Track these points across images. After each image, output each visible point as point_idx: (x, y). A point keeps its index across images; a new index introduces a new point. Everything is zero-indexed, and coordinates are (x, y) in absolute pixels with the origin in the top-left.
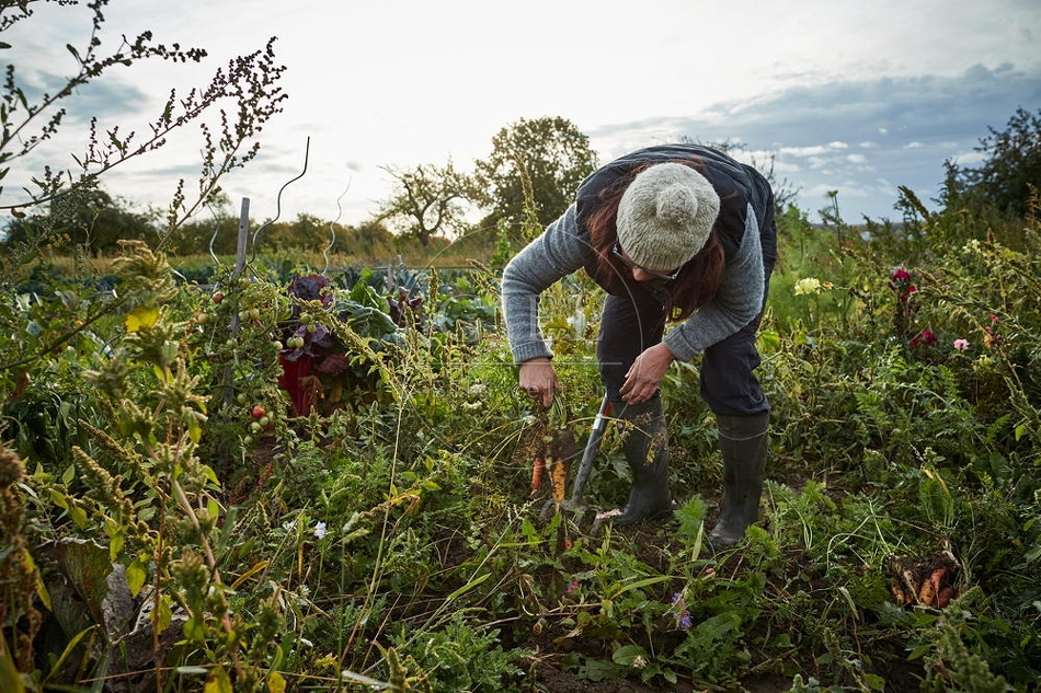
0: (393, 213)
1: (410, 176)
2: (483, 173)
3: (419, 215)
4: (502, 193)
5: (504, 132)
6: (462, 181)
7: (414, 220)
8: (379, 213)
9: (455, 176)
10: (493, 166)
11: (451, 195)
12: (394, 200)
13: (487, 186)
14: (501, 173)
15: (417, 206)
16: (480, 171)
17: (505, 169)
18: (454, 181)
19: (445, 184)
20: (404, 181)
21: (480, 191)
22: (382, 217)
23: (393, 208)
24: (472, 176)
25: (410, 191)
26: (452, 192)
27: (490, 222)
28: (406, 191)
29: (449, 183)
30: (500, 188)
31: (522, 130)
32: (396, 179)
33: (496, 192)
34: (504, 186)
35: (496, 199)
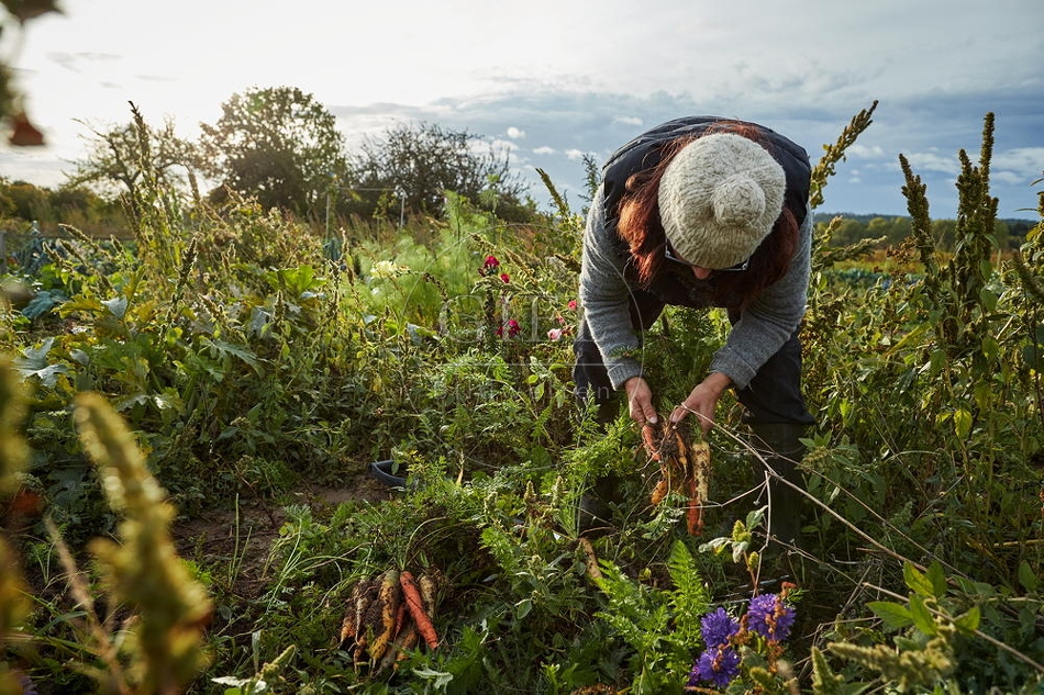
0: (95, 176)
1: (117, 136)
2: (211, 139)
3: (129, 181)
4: (234, 165)
5: (235, 99)
6: (183, 147)
7: (123, 186)
8: (77, 175)
9: (175, 140)
10: (222, 135)
11: (168, 161)
12: (97, 162)
13: (214, 154)
14: (231, 143)
15: (125, 171)
16: (207, 137)
17: (237, 138)
18: (173, 146)
19: (162, 148)
20: (110, 141)
21: (206, 160)
22: (81, 180)
23: (96, 170)
24: (197, 143)
25: (118, 153)
26: (171, 158)
27: (219, 196)
28: (112, 152)
29: (166, 147)
30: (231, 159)
31: (254, 97)
32: (99, 138)
33: (226, 164)
34: (235, 157)
35: (225, 170)
